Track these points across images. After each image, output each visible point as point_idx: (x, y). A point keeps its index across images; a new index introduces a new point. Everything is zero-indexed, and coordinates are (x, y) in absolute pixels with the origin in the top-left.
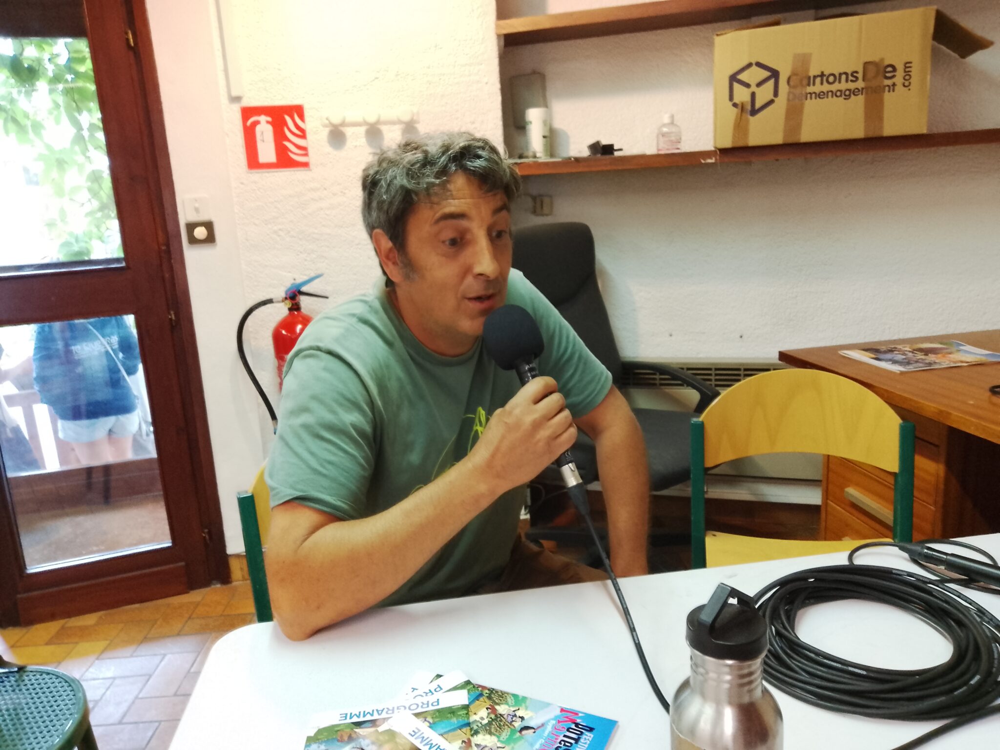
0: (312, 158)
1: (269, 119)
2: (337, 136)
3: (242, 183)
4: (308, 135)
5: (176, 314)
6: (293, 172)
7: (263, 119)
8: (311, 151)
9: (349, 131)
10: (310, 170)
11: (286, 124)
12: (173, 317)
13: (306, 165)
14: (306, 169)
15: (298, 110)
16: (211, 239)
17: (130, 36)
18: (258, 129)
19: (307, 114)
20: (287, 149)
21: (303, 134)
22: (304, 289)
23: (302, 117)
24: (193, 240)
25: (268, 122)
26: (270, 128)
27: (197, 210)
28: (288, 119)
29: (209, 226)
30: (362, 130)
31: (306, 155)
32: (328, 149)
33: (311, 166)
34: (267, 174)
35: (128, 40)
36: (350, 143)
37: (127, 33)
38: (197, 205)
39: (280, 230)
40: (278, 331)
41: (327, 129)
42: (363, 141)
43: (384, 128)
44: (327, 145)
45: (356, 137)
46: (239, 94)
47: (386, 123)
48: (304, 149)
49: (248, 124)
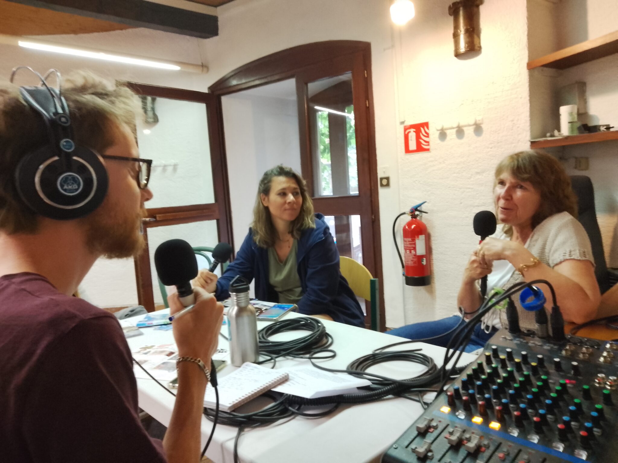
0: (432, 146)
1: (415, 130)
2: (443, 135)
3: (403, 160)
4: (431, 136)
5: (375, 217)
6: (423, 154)
7: (412, 130)
8: (431, 143)
9: (448, 132)
10: (430, 152)
11: (421, 132)
12: (373, 217)
13: (428, 150)
15: (426, 125)
16: (388, 185)
17: (367, 102)
18: (410, 135)
19: (430, 126)
20: (421, 143)
21: (428, 136)
22: (423, 208)
23: (428, 128)
24: (382, 185)
25: (414, 131)
26: (414, 134)
27: (384, 172)
28: (422, 129)
29: (388, 179)
30: (454, 130)
31: (428, 145)
32: (439, 141)
33: (431, 150)
34: (412, 155)
35: (366, 104)
36: (448, 138)
37: (366, 102)
38: (384, 170)
39: (416, 180)
40: (405, 227)
41: (439, 132)
42: (454, 136)
43: (465, 129)
44: (438, 139)
45: (451, 134)
46: (403, 121)
47: (465, 126)
48: (428, 142)
49: (406, 133)
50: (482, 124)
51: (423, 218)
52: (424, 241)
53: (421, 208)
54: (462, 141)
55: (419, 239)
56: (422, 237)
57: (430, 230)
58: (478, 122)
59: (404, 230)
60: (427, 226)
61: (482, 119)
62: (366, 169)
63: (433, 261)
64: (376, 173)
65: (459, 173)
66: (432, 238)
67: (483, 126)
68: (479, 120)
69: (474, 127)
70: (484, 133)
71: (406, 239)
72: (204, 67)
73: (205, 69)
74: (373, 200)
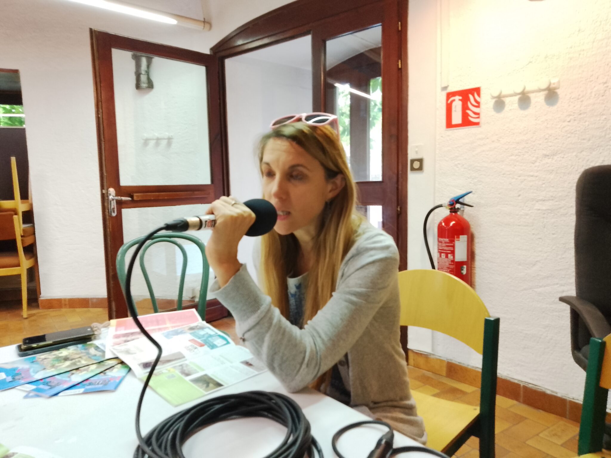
0: (483, 119)
2: (499, 104)
3: (442, 137)
4: (482, 106)
5: (401, 208)
6: (470, 129)
7: (457, 98)
8: (482, 115)
9: (507, 100)
10: (480, 127)
12: (399, 209)
13: (477, 124)
14: (477, 126)
15: (477, 90)
16: (421, 168)
17: (400, 63)
18: (454, 104)
19: (482, 92)
20: (468, 115)
21: (478, 105)
22: (466, 200)
23: (479, 95)
24: (413, 169)
25: (460, 100)
26: (460, 103)
27: (417, 152)
28: (471, 97)
29: (421, 161)
31: (478, 118)
32: (493, 113)
33: (481, 124)
34: (455, 131)
35: (398, 65)
36: (507, 108)
37: (398, 62)
38: (417, 149)
39: (459, 164)
40: (441, 223)
41: (494, 100)
42: (516, 105)
43: (532, 96)
44: (493, 110)
45: (512, 103)
46: (446, 85)
47: (533, 92)
48: (478, 114)
49: (449, 102)
50: (559, 88)
51: (464, 213)
52: (465, 244)
53: (464, 200)
54: (526, 112)
55: (459, 240)
56: (463, 239)
57: (474, 229)
58: (552, 86)
59: (440, 227)
60: (471, 223)
61: (559, 82)
62: (394, 147)
63: (475, 270)
64: (406, 154)
65: (519, 156)
66: (476, 240)
67: (559, 91)
68: (554, 84)
69: (546, 92)
70: (560, 101)
71: (441, 239)
72: (207, 23)
73: (207, 26)
74: (400, 187)
